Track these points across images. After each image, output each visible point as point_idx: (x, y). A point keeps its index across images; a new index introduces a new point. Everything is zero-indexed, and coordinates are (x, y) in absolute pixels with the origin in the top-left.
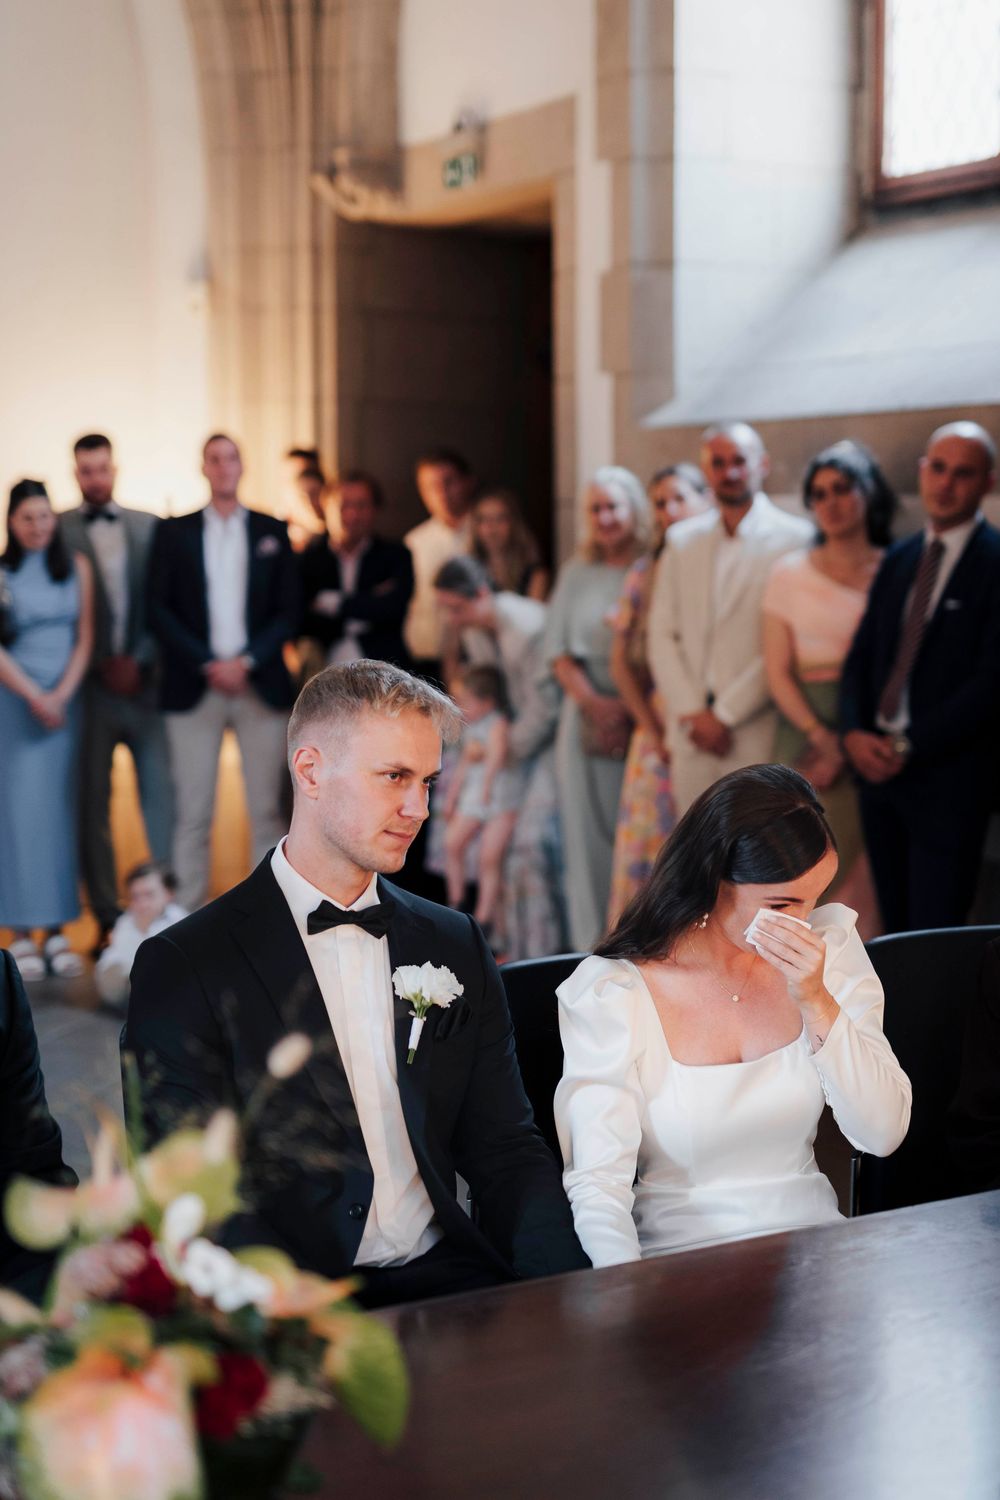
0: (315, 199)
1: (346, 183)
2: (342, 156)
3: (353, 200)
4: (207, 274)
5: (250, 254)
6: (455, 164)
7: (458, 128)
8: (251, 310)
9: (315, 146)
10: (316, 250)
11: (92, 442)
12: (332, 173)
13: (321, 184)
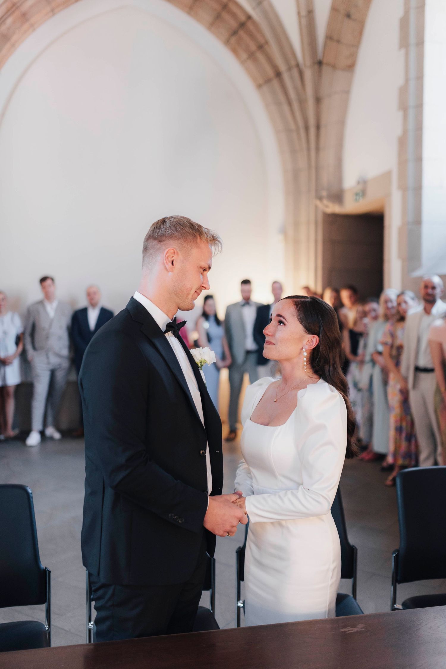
0: (316, 207)
1: (325, 202)
2: (324, 193)
3: (327, 206)
4: (284, 231)
5: (296, 224)
6: (357, 194)
7: (359, 183)
8: (296, 242)
9: (317, 191)
10: (316, 222)
11: (246, 282)
12: (320, 198)
13: (318, 203)
